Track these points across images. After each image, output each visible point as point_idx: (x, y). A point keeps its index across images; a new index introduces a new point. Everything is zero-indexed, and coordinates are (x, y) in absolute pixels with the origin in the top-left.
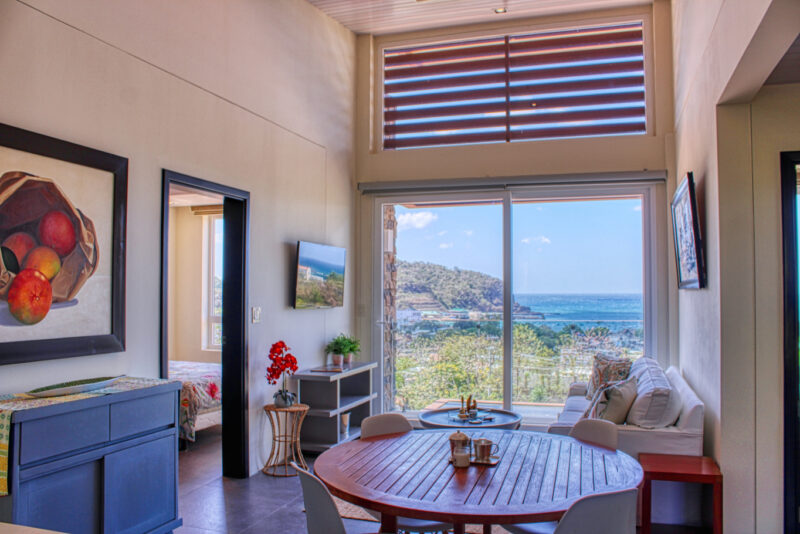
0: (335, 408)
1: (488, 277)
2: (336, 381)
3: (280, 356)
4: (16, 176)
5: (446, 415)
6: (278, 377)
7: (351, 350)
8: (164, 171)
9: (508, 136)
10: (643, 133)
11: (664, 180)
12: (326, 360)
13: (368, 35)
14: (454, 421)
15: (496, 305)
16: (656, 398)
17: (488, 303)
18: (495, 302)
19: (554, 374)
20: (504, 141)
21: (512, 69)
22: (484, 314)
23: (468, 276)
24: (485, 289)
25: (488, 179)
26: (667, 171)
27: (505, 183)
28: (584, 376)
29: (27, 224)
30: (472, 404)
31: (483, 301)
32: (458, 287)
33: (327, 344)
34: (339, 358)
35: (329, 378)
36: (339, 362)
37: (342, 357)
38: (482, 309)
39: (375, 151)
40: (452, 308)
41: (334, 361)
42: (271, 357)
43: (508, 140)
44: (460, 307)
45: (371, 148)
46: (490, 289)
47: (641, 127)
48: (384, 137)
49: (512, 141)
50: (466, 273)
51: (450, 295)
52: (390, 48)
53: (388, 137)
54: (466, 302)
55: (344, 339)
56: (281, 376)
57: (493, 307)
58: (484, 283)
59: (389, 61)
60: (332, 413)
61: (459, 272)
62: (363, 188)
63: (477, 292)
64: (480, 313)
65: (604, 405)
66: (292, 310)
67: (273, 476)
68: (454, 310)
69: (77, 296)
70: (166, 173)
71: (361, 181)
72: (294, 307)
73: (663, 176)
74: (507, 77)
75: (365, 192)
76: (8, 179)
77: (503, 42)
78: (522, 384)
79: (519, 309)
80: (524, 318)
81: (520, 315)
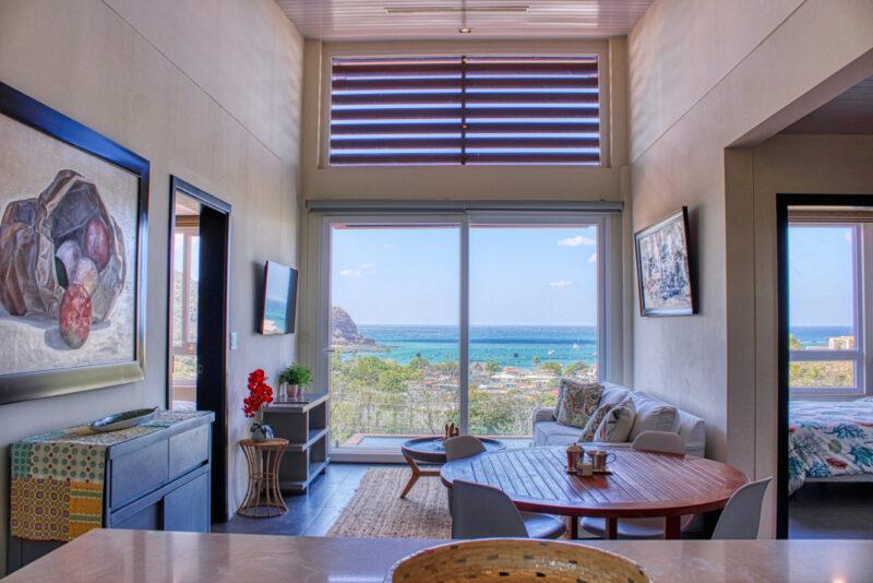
0: (305, 442)
2: (306, 413)
4: (68, 175)
5: (430, 444)
6: (257, 409)
8: (172, 177)
9: (463, 158)
10: (597, 164)
11: (620, 211)
13: (316, 40)
14: (439, 449)
15: (337, 337)
16: (663, 416)
18: (336, 333)
20: (459, 164)
21: (468, 91)
25: (447, 201)
26: (623, 203)
27: (465, 207)
29: (75, 232)
30: (455, 432)
34: (294, 389)
35: (301, 409)
36: (293, 392)
39: (321, 167)
42: (250, 387)
43: (463, 163)
45: (318, 162)
47: (595, 157)
48: (331, 151)
49: (467, 164)
52: (339, 57)
53: (334, 152)
56: (259, 408)
57: (334, 339)
59: (338, 70)
60: (303, 448)
62: (310, 206)
65: (613, 425)
66: (258, 336)
67: (254, 517)
69: (109, 318)
70: (174, 180)
71: (309, 198)
72: (261, 333)
73: (620, 207)
74: (463, 98)
75: (312, 210)
76: (62, 178)
77: (460, 62)
79: (362, 341)
80: (367, 351)
81: (365, 347)
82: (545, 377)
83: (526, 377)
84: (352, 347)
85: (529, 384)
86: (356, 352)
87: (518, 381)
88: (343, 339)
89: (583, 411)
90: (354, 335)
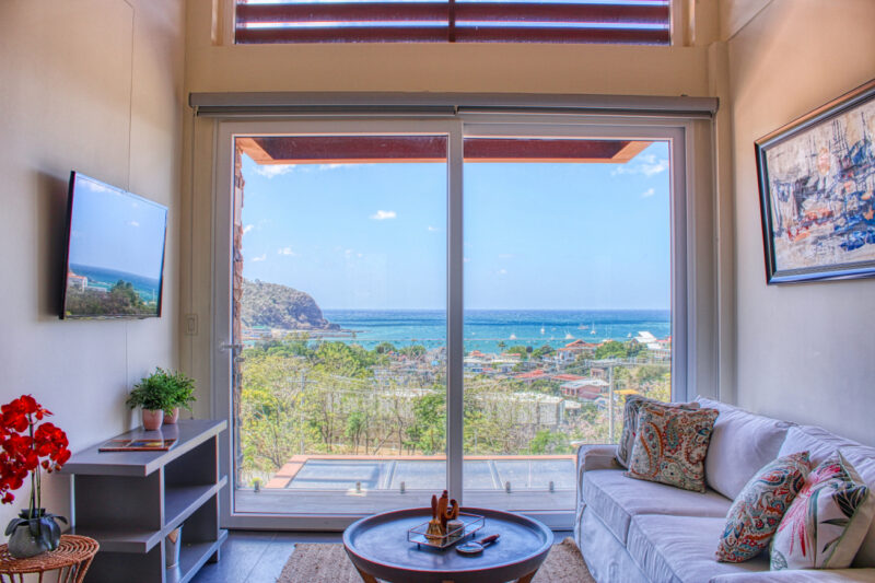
1: (293, 291)
2: (158, 471)
3: (27, 433)
6: (18, 484)
7: (179, 399)
9: (452, 34)
10: (666, 45)
12: (128, 421)
15: (302, 322)
17: (294, 320)
18: (301, 318)
19: (371, 397)
20: (445, 41)
22: (289, 332)
23: (271, 290)
24: (290, 303)
26: (718, 99)
27: (456, 106)
28: (405, 399)
31: (288, 317)
32: (260, 302)
33: (131, 389)
34: (154, 415)
35: (143, 468)
36: (154, 423)
37: (161, 413)
38: (287, 326)
39: (219, 42)
40: (253, 325)
41: (145, 423)
43: (452, 40)
44: (262, 324)
45: (213, 36)
46: (295, 304)
48: (235, 25)
50: (269, 286)
51: (251, 310)
53: (240, 26)
54: (269, 319)
55: (166, 379)
56: (27, 481)
57: (299, 324)
58: (289, 298)
60: (150, 543)
61: (261, 285)
62: (198, 103)
63: (282, 307)
64: (283, 330)
66: (56, 320)
68: (254, 328)
71: (195, 89)
72: (62, 317)
73: (711, 108)
78: (337, 410)
79: (327, 326)
80: (333, 336)
81: (330, 333)
82: (511, 361)
83: (492, 361)
84: (317, 332)
85: (496, 368)
86: (321, 337)
87: (483, 365)
88: (308, 324)
89: (683, 457)
90: (319, 320)
